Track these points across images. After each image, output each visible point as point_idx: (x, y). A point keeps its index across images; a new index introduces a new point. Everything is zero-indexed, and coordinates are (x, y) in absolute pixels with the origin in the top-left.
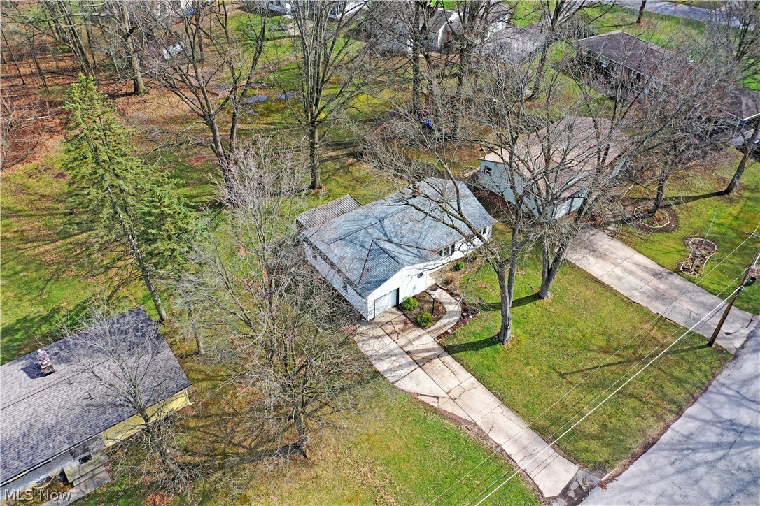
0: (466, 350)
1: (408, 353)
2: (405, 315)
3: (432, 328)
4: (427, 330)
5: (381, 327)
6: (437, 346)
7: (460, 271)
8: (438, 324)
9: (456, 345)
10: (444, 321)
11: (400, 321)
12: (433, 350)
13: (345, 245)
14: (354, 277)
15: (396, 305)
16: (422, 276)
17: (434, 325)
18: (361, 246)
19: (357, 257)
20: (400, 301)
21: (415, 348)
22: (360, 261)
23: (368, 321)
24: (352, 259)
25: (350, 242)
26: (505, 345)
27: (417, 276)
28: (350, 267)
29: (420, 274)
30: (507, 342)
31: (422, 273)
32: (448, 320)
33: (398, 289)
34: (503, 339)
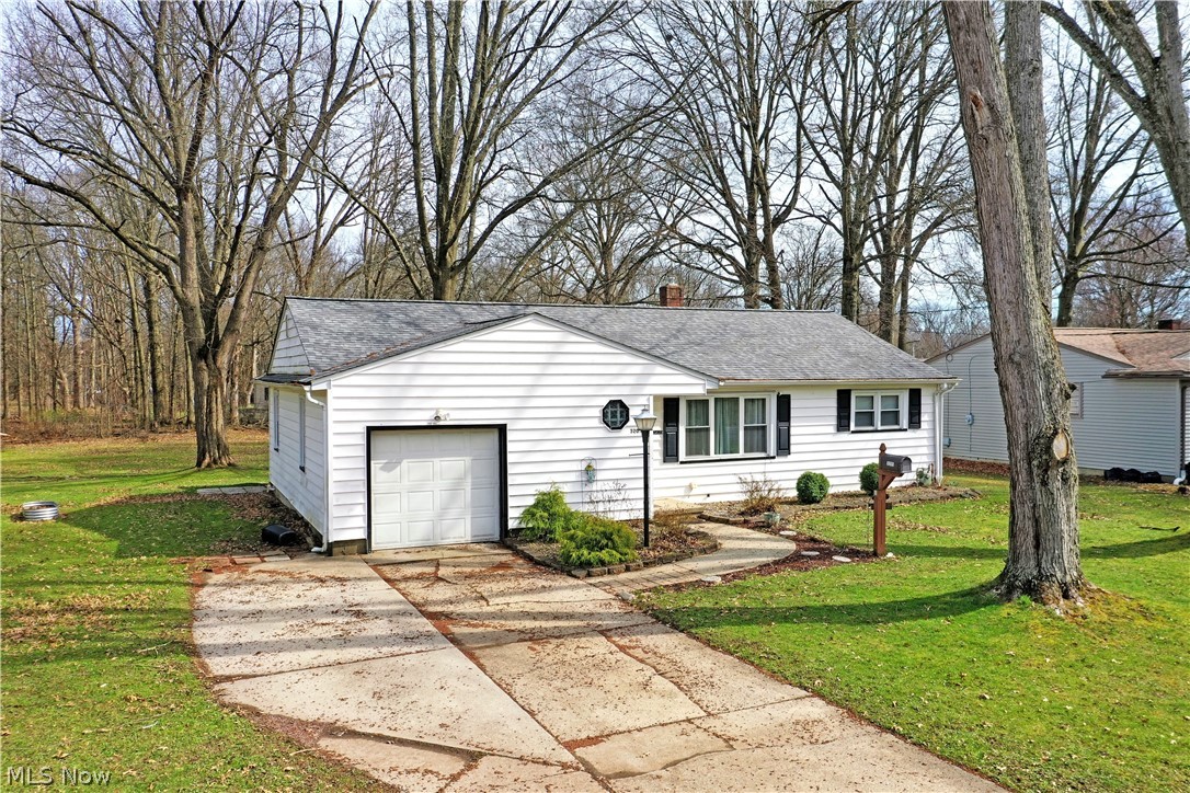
1: (432, 615)
2: (517, 554)
3: (627, 577)
4: (594, 580)
5: (373, 567)
6: (615, 609)
7: (814, 506)
8: (664, 569)
9: (731, 609)
10: (695, 564)
11: (480, 563)
12: (587, 616)
13: (347, 311)
14: (320, 358)
15: (497, 537)
16: (628, 424)
17: (636, 570)
18: (409, 324)
19: (376, 334)
20: (512, 513)
21: (489, 609)
22: (379, 341)
23: (328, 543)
24: (350, 334)
25: (371, 311)
26: (1053, 606)
27: (598, 413)
28: (326, 341)
29: (612, 403)
30: (1066, 596)
31: (620, 402)
32: (717, 562)
33: (502, 430)
34: (1035, 573)
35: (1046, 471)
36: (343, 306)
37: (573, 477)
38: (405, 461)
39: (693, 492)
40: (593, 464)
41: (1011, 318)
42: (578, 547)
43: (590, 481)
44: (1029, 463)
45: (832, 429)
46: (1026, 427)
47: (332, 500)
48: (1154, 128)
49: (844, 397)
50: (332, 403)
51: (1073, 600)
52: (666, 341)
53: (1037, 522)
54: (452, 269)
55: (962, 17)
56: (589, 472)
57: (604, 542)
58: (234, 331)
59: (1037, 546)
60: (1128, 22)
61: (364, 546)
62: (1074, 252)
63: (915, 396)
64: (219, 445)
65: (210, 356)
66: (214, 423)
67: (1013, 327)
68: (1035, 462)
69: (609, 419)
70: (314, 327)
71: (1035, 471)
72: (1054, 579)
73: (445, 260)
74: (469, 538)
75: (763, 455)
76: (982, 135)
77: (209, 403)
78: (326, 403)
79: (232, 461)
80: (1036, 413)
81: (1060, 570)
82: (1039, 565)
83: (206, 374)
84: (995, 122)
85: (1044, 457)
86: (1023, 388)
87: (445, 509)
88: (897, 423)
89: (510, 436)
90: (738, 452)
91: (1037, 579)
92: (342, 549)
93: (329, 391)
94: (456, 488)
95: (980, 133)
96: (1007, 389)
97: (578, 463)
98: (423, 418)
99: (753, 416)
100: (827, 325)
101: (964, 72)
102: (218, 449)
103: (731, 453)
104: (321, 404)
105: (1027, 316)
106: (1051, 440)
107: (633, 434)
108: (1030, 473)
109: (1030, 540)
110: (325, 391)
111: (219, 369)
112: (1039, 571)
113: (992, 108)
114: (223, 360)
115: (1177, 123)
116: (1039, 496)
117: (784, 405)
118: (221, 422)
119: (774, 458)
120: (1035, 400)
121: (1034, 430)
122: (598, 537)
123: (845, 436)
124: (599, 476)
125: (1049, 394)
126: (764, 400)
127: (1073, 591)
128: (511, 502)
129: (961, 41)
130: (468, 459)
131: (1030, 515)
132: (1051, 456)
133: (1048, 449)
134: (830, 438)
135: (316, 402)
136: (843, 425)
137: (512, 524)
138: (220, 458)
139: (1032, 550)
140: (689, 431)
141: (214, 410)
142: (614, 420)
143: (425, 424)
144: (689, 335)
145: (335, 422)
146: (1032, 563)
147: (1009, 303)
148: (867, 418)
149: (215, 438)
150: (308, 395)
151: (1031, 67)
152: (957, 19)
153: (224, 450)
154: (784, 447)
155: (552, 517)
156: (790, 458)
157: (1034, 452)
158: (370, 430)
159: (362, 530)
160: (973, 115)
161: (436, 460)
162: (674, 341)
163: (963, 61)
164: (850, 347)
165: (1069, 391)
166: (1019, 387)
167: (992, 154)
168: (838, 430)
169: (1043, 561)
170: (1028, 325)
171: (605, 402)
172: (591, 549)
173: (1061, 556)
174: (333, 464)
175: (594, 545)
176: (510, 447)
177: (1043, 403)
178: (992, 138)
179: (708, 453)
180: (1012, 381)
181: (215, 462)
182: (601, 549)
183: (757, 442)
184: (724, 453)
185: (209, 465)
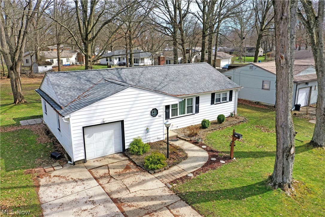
0: (217, 198)
1: (115, 201)
2: (130, 160)
3: (165, 172)
4: (157, 175)
5: (89, 171)
6: (167, 193)
7: (206, 129)
8: (175, 168)
9: (200, 192)
10: (183, 166)
11: (121, 166)
12: (161, 198)
13: (67, 77)
14: (63, 100)
15: (122, 151)
16: (158, 115)
17: (167, 169)
18: (87, 81)
19: (78, 87)
20: (126, 144)
21: (131, 195)
22: (80, 90)
23: (73, 162)
24: (70, 88)
25: (75, 76)
26: (287, 192)
27: (149, 113)
28: (63, 92)
29: (153, 109)
30: (289, 187)
31: (156, 109)
32: (189, 164)
33: (122, 122)
34: (282, 181)
35: (288, 157)
36: (65, 75)
37: (143, 132)
38: (94, 134)
39: (173, 127)
40: (148, 128)
41: (282, 116)
42: (151, 164)
43: (148, 132)
44: (283, 153)
45: (210, 104)
46: (283, 144)
47: (74, 149)
48: (310, 32)
49: (213, 95)
50: (71, 121)
51: (291, 188)
52: (164, 80)
53: (283, 168)
54: (90, 40)
55: (281, 32)
56: (147, 130)
57: (158, 162)
58: (21, 60)
59: (283, 174)
60: (310, 5)
61: (84, 161)
62: (262, 28)
63: (231, 92)
64: (21, 96)
65: (14, 69)
66: (18, 90)
67: (283, 118)
68: (285, 154)
69: (153, 114)
70: (58, 86)
71: (285, 156)
72: (287, 183)
73: (88, 38)
74: (114, 153)
75: (192, 114)
76: (282, 66)
77: (16, 84)
78: (69, 121)
79: (25, 101)
80: (287, 141)
81: (288, 180)
82: (283, 179)
83: (14, 75)
84: (286, 63)
85: (288, 153)
86: (284, 134)
87: (107, 145)
88: (226, 100)
89: (125, 123)
90: (185, 114)
91: (282, 183)
92: (78, 163)
93: (70, 118)
94: (109, 140)
95: (281, 65)
96: (279, 133)
97: (144, 128)
98: (99, 122)
99: (189, 103)
100: (205, 68)
101: (279, 47)
102: (21, 98)
103: (183, 114)
104: (68, 122)
105: (287, 116)
106: (290, 149)
107: (159, 117)
108: (283, 156)
109: (281, 172)
110: (69, 118)
111: (18, 73)
112: (283, 181)
113: (286, 59)
114: (19, 70)
115: (320, 37)
116: (285, 162)
117: (198, 99)
118: (20, 89)
119: (194, 114)
120: (287, 138)
121: (285, 146)
122: (156, 161)
123: (213, 106)
124: (150, 130)
125: (290, 136)
126: (192, 99)
127: (291, 186)
128: (126, 142)
129: (280, 39)
130: (113, 131)
131: (282, 166)
132: (290, 153)
133: (289, 151)
134: (209, 107)
135: (66, 122)
136: (212, 103)
137: (126, 148)
138: (21, 100)
139: (281, 175)
140: (172, 110)
141: (18, 86)
142: (154, 114)
143: (100, 123)
144: (169, 77)
145: (73, 127)
146: (281, 178)
147: (283, 112)
148: (219, 100)
149: (19, 94)
150: (64, 120)
151: (293, 37)
152: (279, 32)
153: (22, 98)
154: (197, 111)
155: (139, 147)
156: (198, 114)
157: (285, 151)
158: (83, 128)
159: (83, 156)
160: (280, 60)
161: (104, 132)
162: (166, 80)
163: (279, 44)
164: (213, 77)
165: (295, 134)
166: (282, 133)
167: (284, 71)
168: (211, 104)
169: (284, 178)
170: (287, 118)
171: (151, 109)
172: (154, 164)
173: (289, 177)
174: (73, 139)
175: (155, 163)
176: (125, 126)
177: (289, 138)
178: (285, 67)
179: (177, 115)
180: (281, 131)
181: (20, 102)
182: (157, 164)
183: (190, 110)
184: (181, 114)
185: (18, 103)
